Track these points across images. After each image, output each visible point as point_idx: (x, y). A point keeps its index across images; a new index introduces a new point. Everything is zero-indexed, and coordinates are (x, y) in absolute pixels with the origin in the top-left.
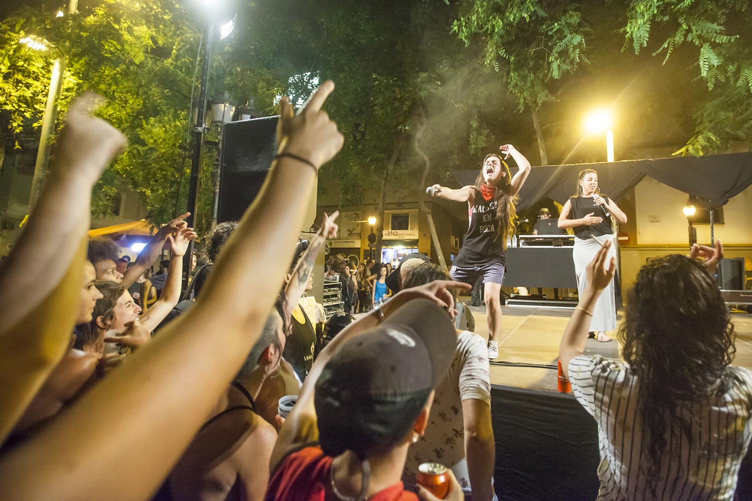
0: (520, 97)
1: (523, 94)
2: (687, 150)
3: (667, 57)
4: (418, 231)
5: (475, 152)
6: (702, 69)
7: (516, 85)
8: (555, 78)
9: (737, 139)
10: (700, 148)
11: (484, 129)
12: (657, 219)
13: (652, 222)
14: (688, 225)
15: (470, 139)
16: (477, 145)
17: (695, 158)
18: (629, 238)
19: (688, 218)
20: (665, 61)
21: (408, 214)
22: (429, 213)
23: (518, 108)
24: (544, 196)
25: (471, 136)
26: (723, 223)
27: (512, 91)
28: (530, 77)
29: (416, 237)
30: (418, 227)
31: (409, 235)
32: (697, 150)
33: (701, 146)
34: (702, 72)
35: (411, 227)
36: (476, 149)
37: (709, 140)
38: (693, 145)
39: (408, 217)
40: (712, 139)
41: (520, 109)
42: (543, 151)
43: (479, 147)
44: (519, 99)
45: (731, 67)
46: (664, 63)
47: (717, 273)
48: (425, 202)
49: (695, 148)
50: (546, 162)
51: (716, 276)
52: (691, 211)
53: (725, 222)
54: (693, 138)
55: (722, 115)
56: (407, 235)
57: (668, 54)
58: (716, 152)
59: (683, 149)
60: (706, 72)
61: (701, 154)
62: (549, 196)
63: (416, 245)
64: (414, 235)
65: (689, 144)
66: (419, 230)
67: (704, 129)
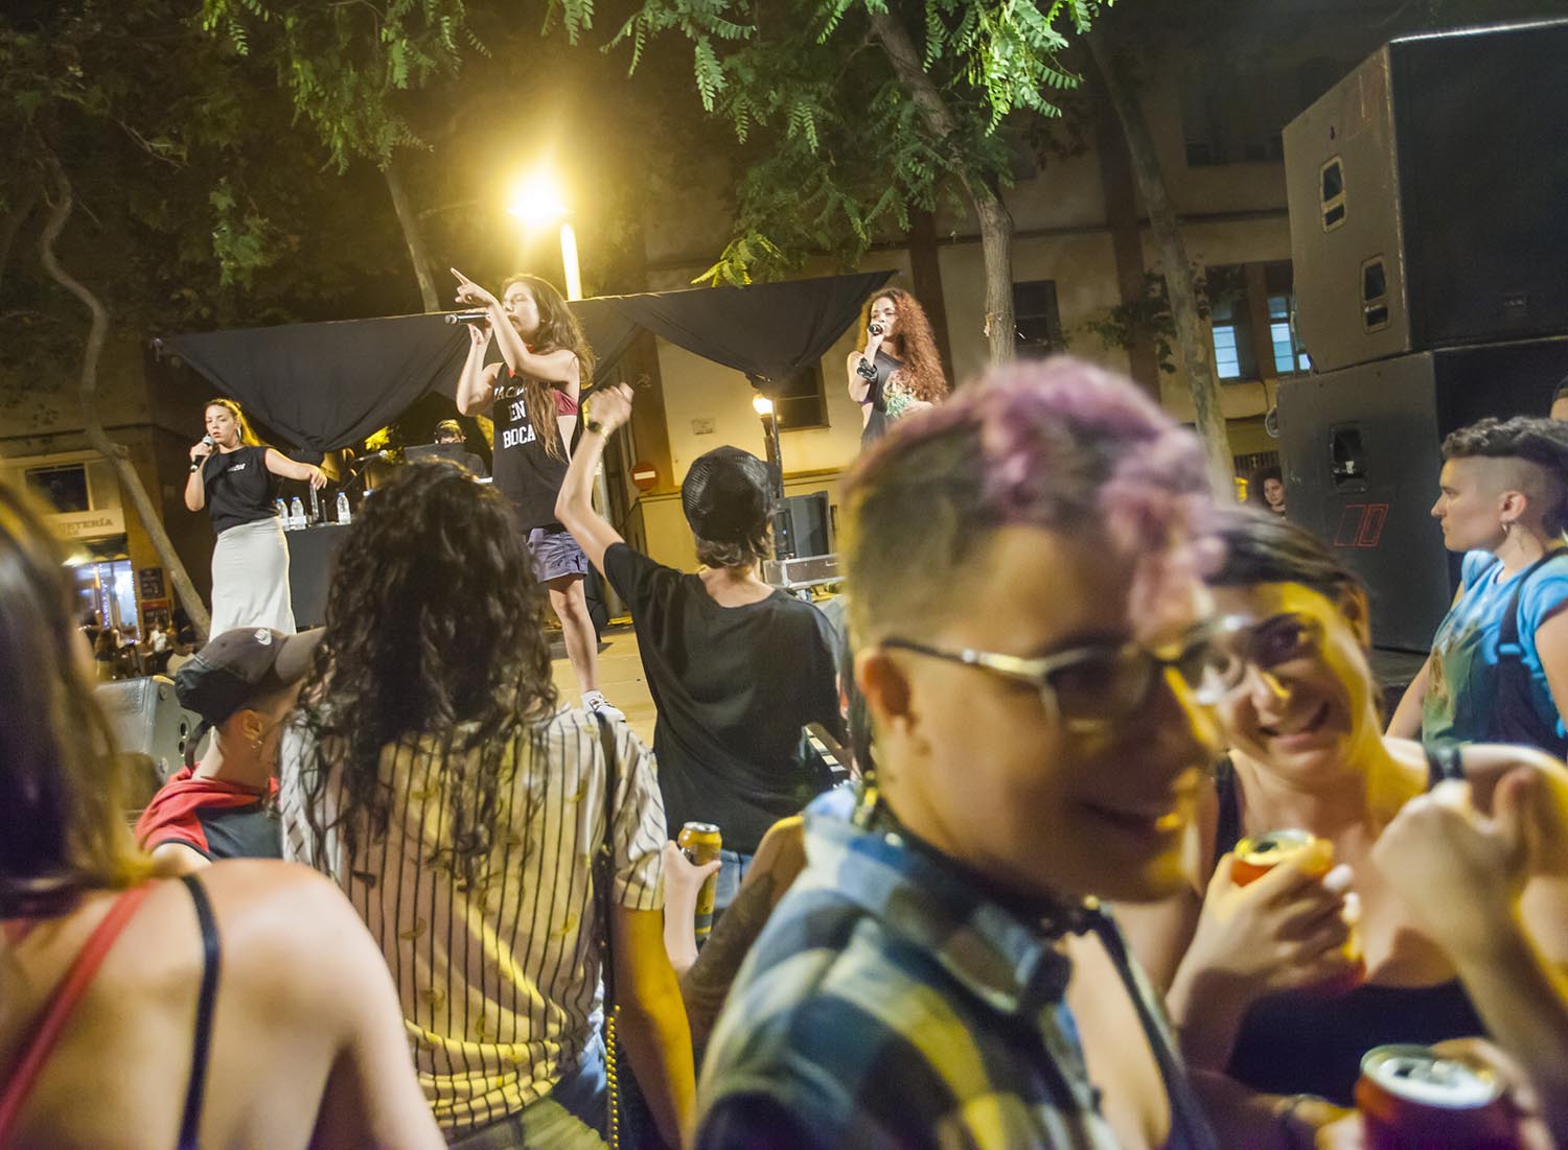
0: (332, 129)
1: (340, 122)
2: (721, 272)
3: (636, 58)
4: (121, 510)
5: (234, 277)
6: (703, 93)
7: (314, 99)
9: (816, 249)
10: (745, 268)
11: (252, 214)
12: (709, 426)
13: (698, 434)
14: (765, 435)
15: (215, 245)
16: (235, 259)
17: (736, 288)
18: (657, 473)
19: (762, 420)
20: (633, 68)
21: (79, 464)
22: (124, 458)
23: (332, 161)
24: (423, 393)
25: (216, 236)
26: (828, 426)
27: (305, 115)
28: (348, 76)
29: (118, 527)
30: (118, 499)
31: (94, 524)
32: (738, 272)
33: (745, 262)
34: (704, 100)
35: (94, 502)
36: (236, 271)
37: (756, 249)
38: (731, 261)
39: (82, 472)
40: (764, 249)
41: (337, 165)
42: (426, 276)
43: (244, 264)
44: (331, 137)
45: (773, 93)
46: (631, 72)
47: (785, 529)
48: (106, 429)
49: (732, 268)
50: (435, 304)
51: (785, 532)
52: (764, 405)
53: (831, 423)
54: (730, 246)
55: (780, 196)
56: (86, 524)
57: (637, 53)
58: (781, 276)
59: (714, 271)
60: (711, 101)
61: (748, 281)
62: (439, 390)
63: (120, 551)
64: (109, 523)
65: (725, 259)
66: (123, 506)
67: (750, 226)
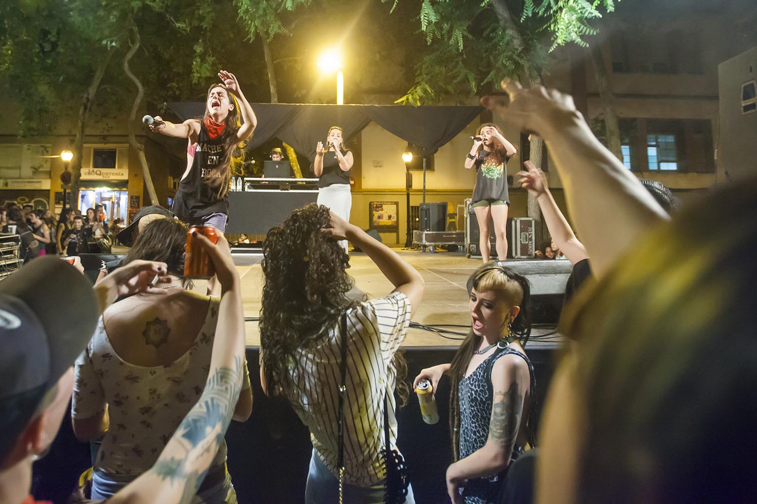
0: (251, 24)
1: (254, 22)
2: (408, 99)
3: (394, 6)
4: (128, 170)
5: (198, 81)
6: (422, 23)
7: (247, 11)
8: (288, 9)
9: (447, 92)
10: (418, 98)
11: (209, 56)
12: (380, 164)
13: (376, 167)
14: (406, 171)
15: (193, 66)
16: (200, 73)
17: (413, 107)
18: (354, 182)
19: (406, 164)
20: (392, 10)
21: (116, 149)
22: (141, 150)
23: (249, 37)
24: (271, 137)
25: (194, 63)
26: (434, 170)
27: (242, 17)
28: (263, 3)
29: (125, 177)
30: (127, 164)
31: (117, 174)
32: (415, 100)
33: (419, 96)
34: (423, 25)
35: (118, 166)
36: (200, 78)
37: (425, 91)
38: (413, 95)
39: (116, 152)
40: (428, 91)
41: (250, 38)
42: (274, 88)
43: (203, 76)
44: (250, 27)
45: (445, 25)
46: (391, 11)
47: (426, 217)
48: (136, 136)
49: (413, 98)
50: (276, 99)
51: (426, 219)
52: (408, 157)
53: (435, 169)
54: (413, 88)
55: (437, 69)
56: (113, 174)
57: (395, 3)
58: (430, 103)
59: (404, 98)
60: (425, 26)
61: (419, 104)
62: (278, 137)
63: (124, 187)
64: (122, 174)
65: (409, 93)
66: (129, 168)
67: (422, 80)
